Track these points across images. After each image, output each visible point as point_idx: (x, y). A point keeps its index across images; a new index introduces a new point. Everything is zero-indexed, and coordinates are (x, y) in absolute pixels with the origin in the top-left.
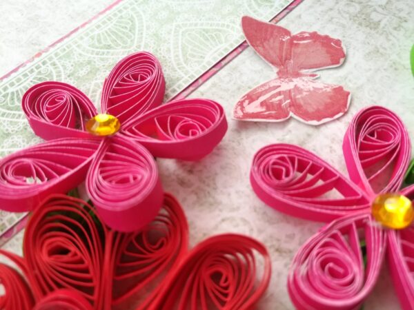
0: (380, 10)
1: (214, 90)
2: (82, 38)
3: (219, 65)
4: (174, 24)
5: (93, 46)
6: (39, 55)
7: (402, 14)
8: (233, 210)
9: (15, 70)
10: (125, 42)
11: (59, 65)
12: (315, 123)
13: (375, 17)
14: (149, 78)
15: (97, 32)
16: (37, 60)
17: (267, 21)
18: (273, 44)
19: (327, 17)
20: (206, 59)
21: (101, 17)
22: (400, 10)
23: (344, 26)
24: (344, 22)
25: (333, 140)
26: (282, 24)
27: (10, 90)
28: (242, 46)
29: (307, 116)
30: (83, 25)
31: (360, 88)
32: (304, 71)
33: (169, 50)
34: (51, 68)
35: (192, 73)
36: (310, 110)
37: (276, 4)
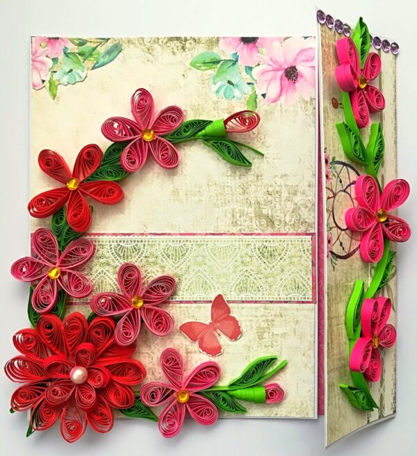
0: (271, 334)
1: (185, 309)
2: (163, 241)
3: (195, 302)
4: (199, 268)
5: (164, 249)
6: (142, 234)
7: (274, 343)
8: (152, 353)
9: (129, 234)
10: (176, 259)
11: (146, 248)
12: (201, 350)
13: (266, 335)
14: (166, 293)
15: (171, 244)
16: (140, 237)
17: (226, 300)
18: (220, 312)
19: (251, 318)
20: (194, 296)
21: (179, 237)
22: (276, 341)
23: (252, 328)
24: (254, 326)
25: (200, 360)
26: (230, 305)
27: (122, 244)
28: (210, 302)
29: (201, 346)
30: (169, 234)
31: (228, 353)
32: (219, 331)
33: (186, 279)
34: (142, 246)
35: (184, 297)
36: (204, 346)
37: (241, 296)
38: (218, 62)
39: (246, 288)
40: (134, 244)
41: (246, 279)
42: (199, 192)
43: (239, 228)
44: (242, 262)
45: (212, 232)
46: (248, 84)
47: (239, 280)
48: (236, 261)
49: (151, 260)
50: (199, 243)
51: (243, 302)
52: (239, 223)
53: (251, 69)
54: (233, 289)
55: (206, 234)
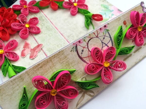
1: (33, 40)
2: (50, 24)
3: (36, 41)
4: (48, 36)
5: (48, 26)
6: (49, 19)
9: (46, 17)
15: (50, 26)
30: (53, 25)
33: (42, 35)
37: (46, 51)
38: (107, 8)
39: (50, 51)
40: (44, 19)
41: (53, 50)
42: (71, 24)
43: (68, 38)
44: (58, 45)
45: (61, 33)
46: (109, 17)
47: (51, 48)
48: (57, 43)
49: (43, 25)
50: (56, 32)
51: (45, 53)
52: (69, 37)
53: (113, 15)
54: (47, 48)
55: (60, 32)
